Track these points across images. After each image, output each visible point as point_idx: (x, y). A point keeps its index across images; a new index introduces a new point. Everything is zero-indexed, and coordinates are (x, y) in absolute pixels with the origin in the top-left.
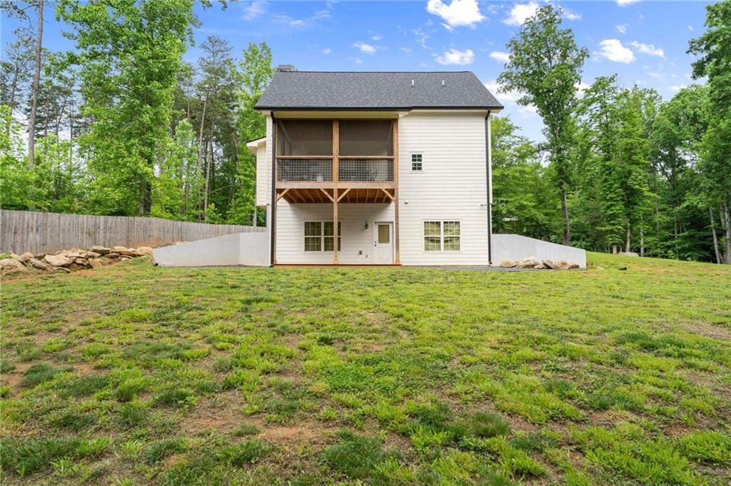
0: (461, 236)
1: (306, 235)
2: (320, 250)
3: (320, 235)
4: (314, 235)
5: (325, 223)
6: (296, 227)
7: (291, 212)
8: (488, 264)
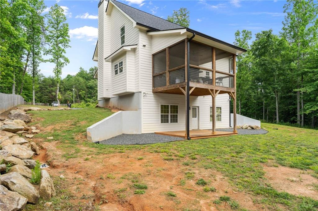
0: (222, 115)
1: (161, 113)
2: (168, 122)
3: (168, 113)
4: (166, 113)
5: (171, 106)
6: (156, 108)
7: (153, 98)
8: (229, 127)
